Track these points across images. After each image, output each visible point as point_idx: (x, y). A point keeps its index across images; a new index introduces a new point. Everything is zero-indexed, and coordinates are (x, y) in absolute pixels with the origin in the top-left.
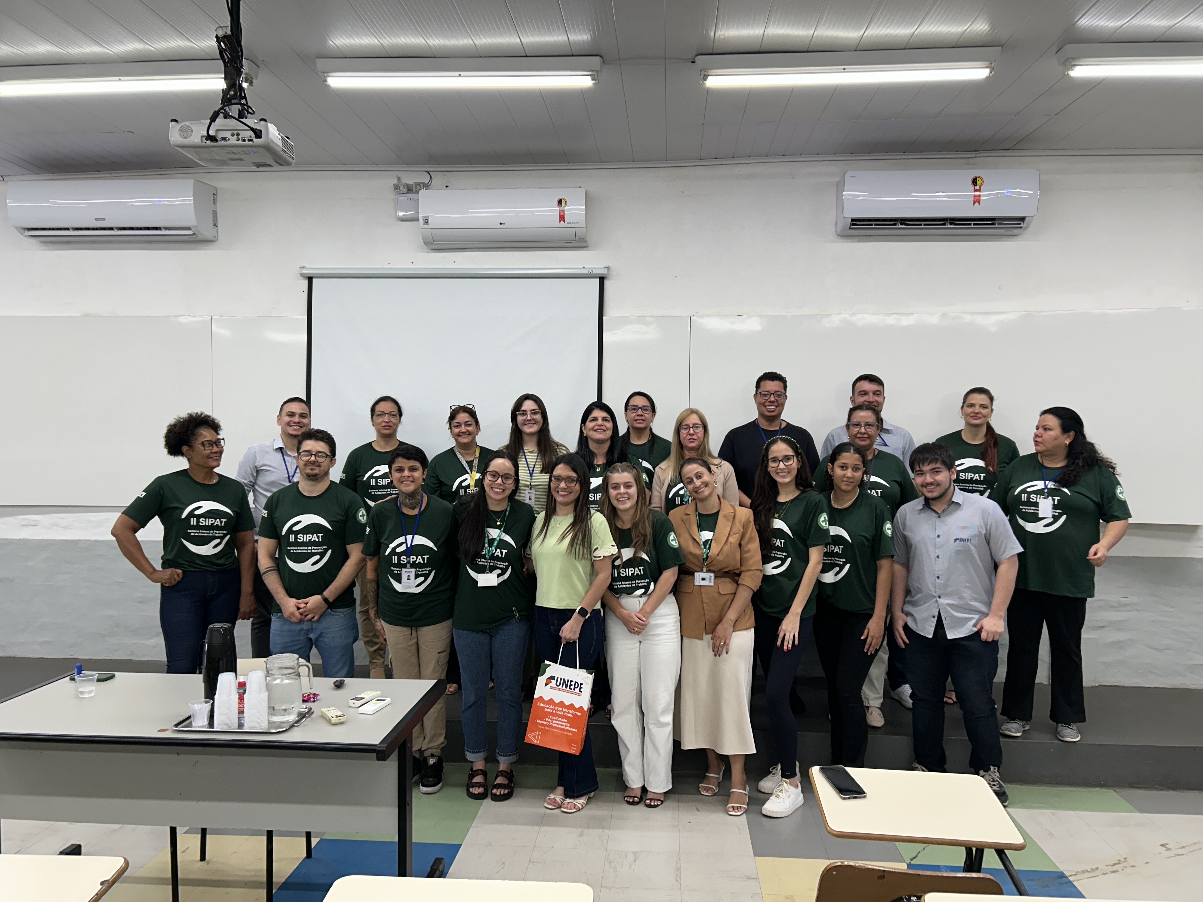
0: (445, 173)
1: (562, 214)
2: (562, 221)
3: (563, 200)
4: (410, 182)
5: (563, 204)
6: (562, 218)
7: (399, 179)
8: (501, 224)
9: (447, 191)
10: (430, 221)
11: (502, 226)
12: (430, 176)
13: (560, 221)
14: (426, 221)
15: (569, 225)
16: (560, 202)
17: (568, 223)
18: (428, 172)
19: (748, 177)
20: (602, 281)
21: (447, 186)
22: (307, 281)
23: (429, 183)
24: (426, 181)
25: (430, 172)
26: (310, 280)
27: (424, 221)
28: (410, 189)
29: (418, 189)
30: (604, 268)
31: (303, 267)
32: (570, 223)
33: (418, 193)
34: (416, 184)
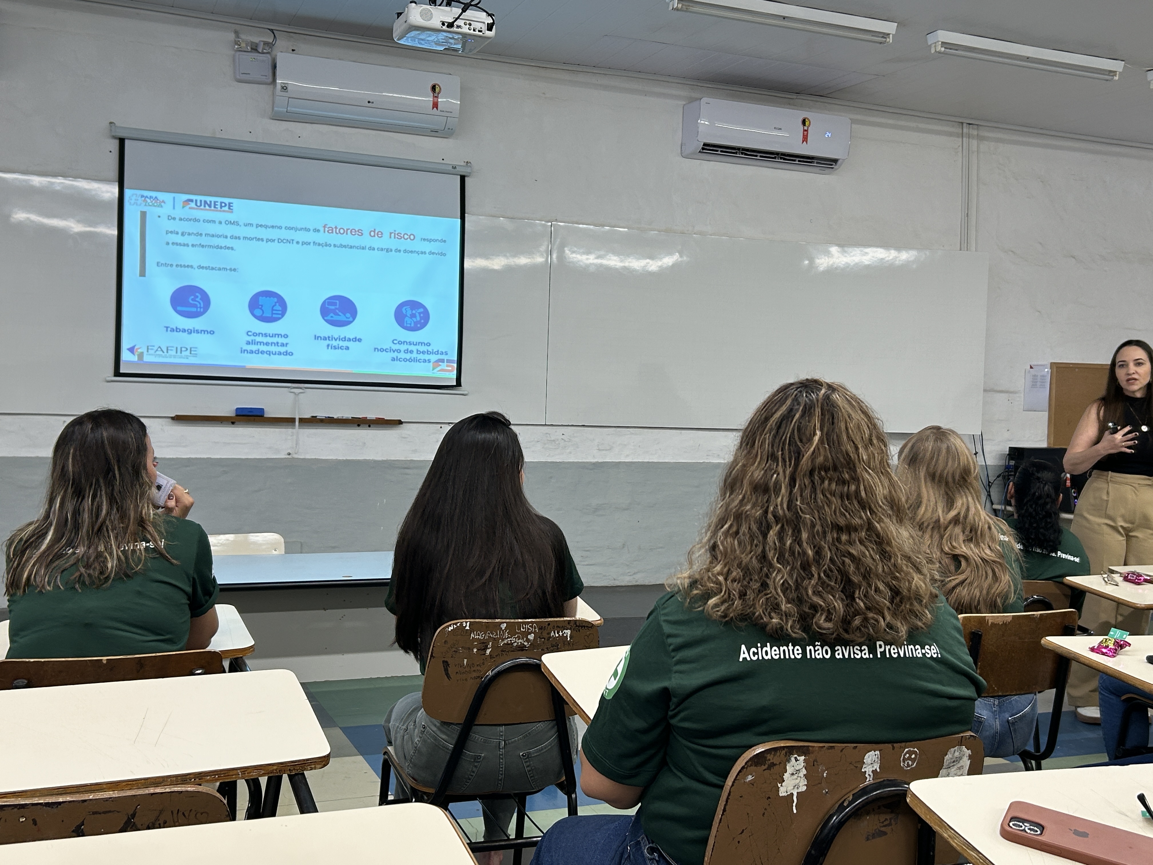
0: (292, 34)
1: (435, 100)
2: (435, 108)
3: (437, 86)
4: (256, 40)
5: (437, 90)
6: (435, 105)
7: (237, 33)
8: (369, 102)
9: (293, 56)
10: (289, 88)
11: (370, 105)
12: (275, 36)
13: (433, 108)
14: (284, 88)
15: (442, 114)
16: (434, 88)
17: (441, 111)
18: (272, 31)
19: (606, 88)
20: (463, 179)
21: (293, 50)
22: (117, 142)
23: (274, 43)
24: (271, 41)
25: (274, 31)
26: (122, 142)
27: (283, 88)
28: (254, 47)
29: (264, 49)
30: (463, 164)
31: (111, 123)
32: (443, 111)
33: (263, 53)
34: (262, 43)
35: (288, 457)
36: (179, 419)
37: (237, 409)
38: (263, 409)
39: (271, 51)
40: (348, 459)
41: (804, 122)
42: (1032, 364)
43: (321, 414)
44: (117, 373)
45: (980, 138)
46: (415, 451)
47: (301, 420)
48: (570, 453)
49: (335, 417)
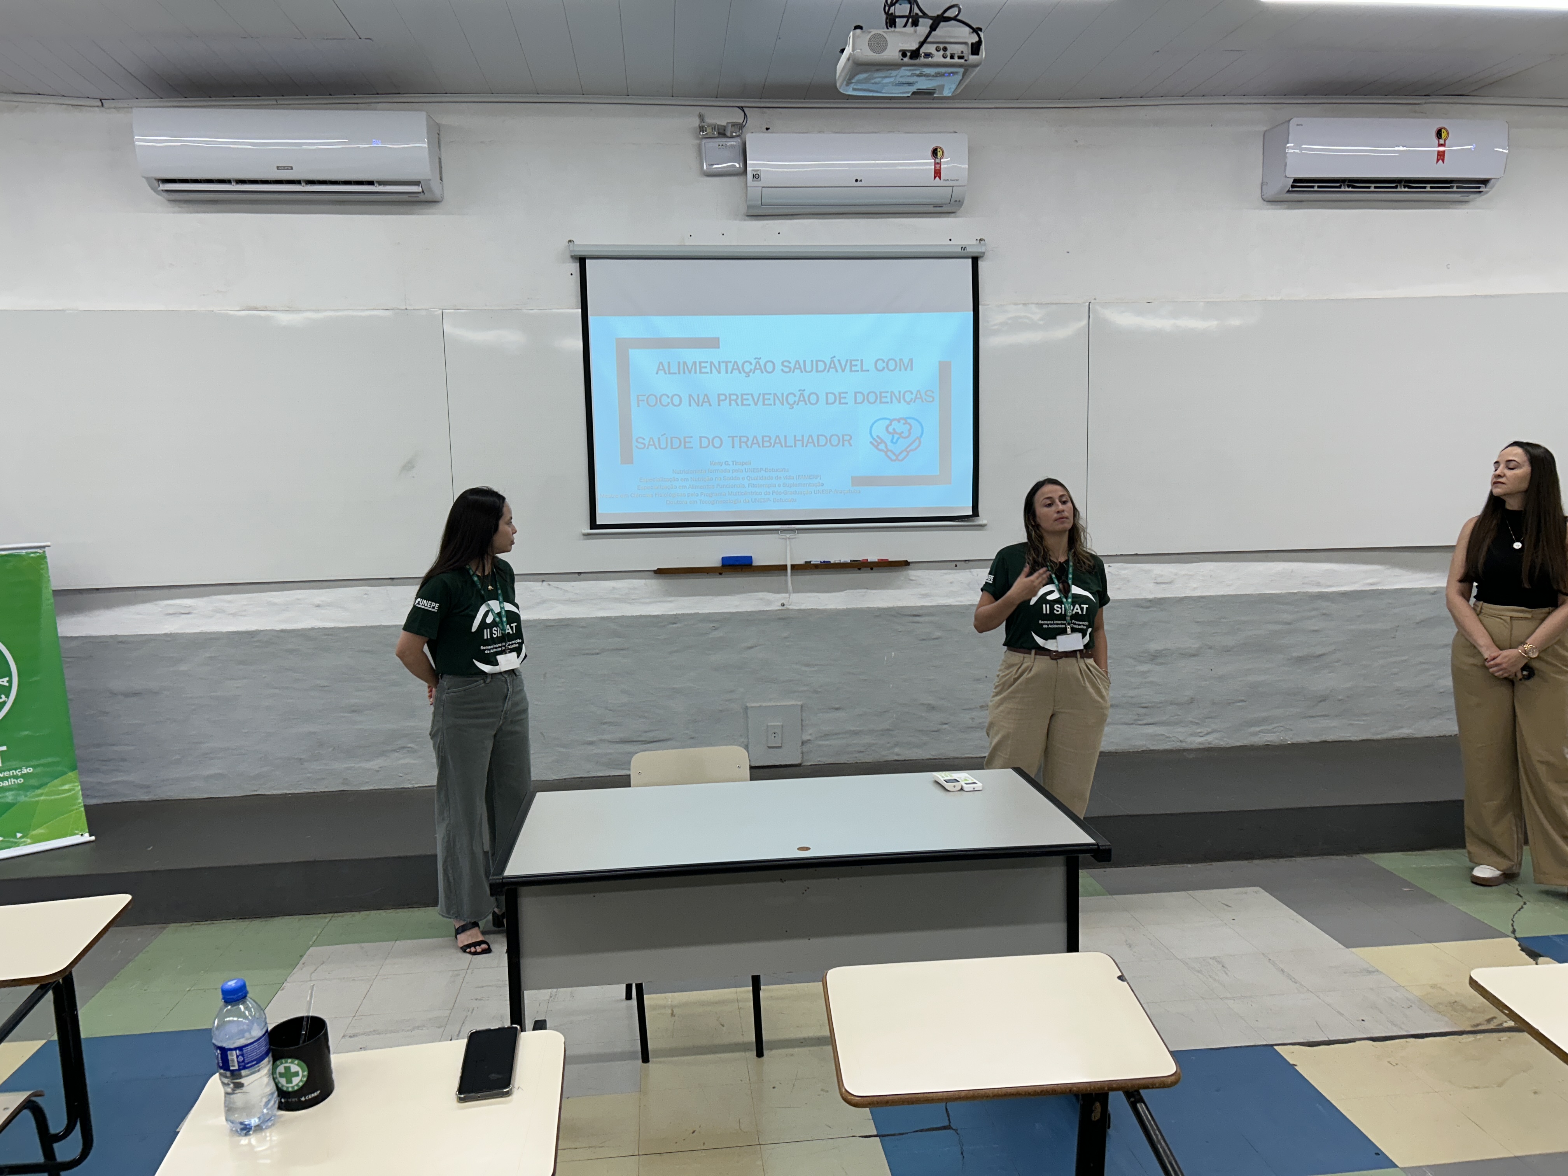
0: (765, 109)
1: (937, 167)
2: (937, 178)
4: (723, 123)
6: (938, 173)
7: (701, 117)
9: (767, 135)
11: (858, 184)
12: (745, 114)
15: (947, 183)
16: (935, 152)
17: (945, 180)
18: (742, 108)
20: (975, 260)
21: (767, 129)
22: (577, 263)
23: (744, 124)
24: (741, 121)
25: (745, 109)
26: (582, 261)
27: (754, 176)
28: (721, 131)
29: (732, 132)
30: (975, 242)
31: (570, 241)
32: (948, 180)
33: (732, 137)
34: (730, 125)
35: (783, 608)
36: (661, 572)
37: (723, 558)
38: (751, 557)
39: (741, 133)
40: (849, 607)
41: (1439, 134)
43: (816, 559)
44: (593, 525)
46: (927, 596)
49: (832, 562)
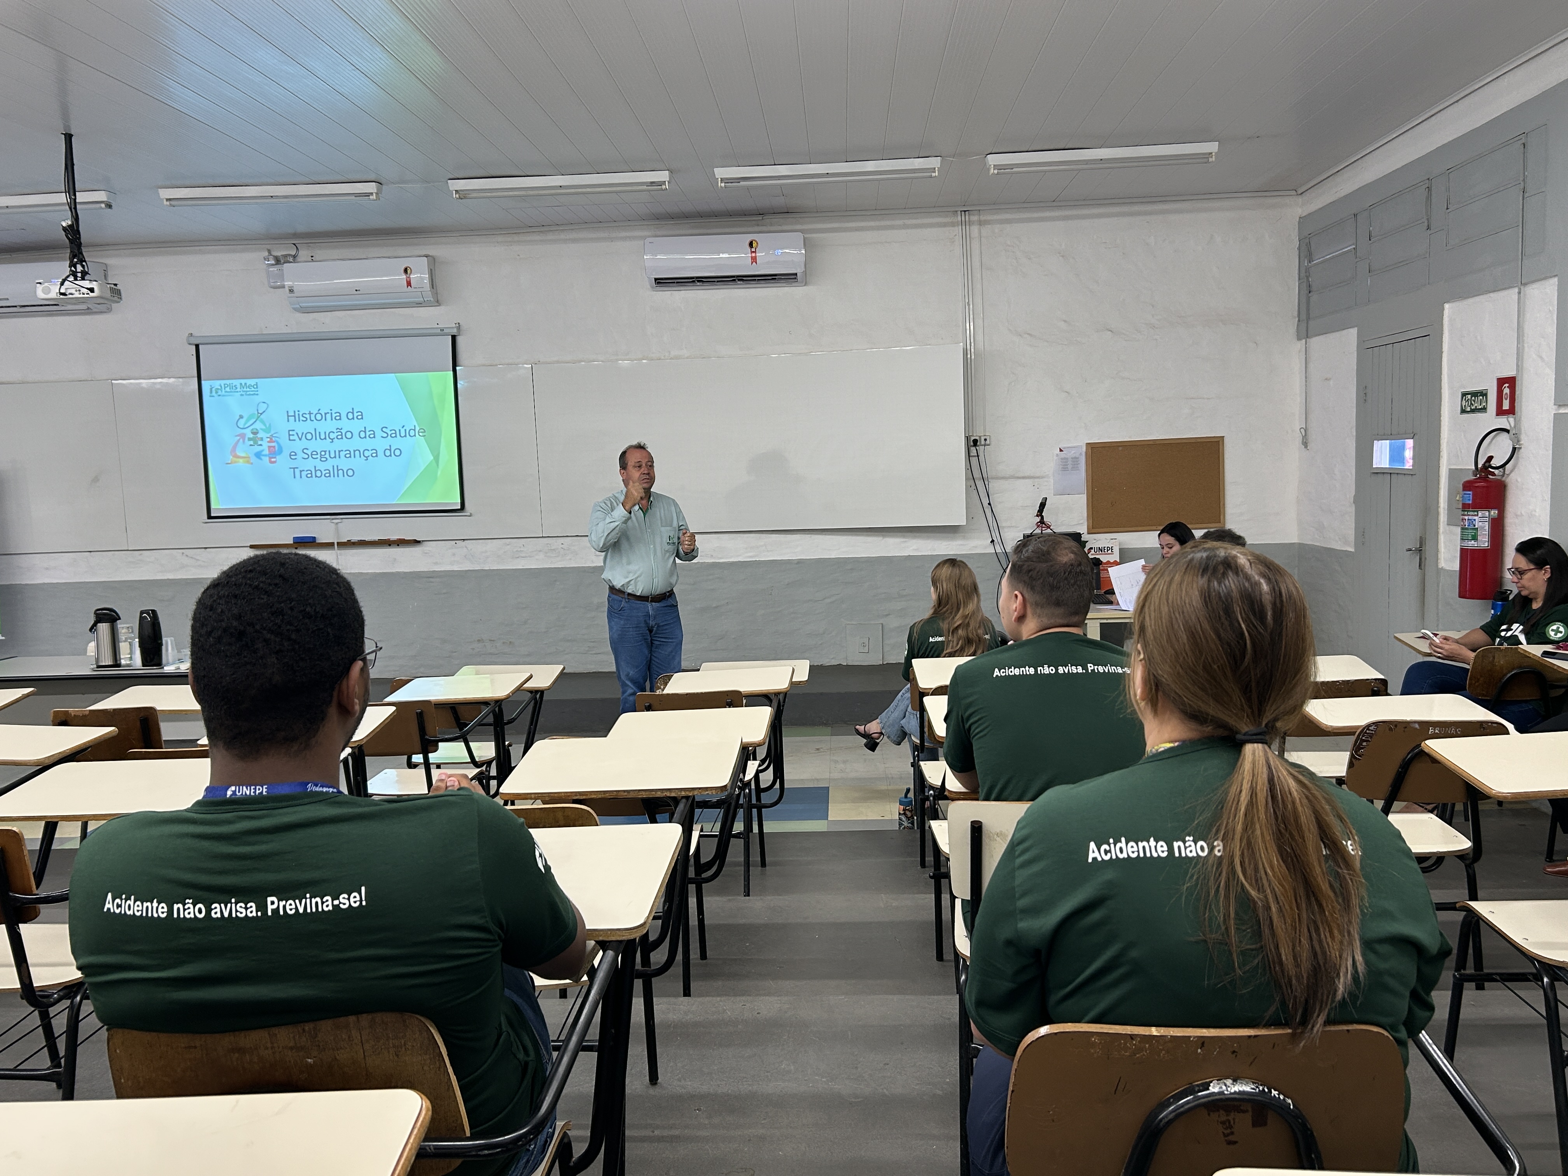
0: (312, 243)
1: (408, 280)
3: (408, 269)
4: (283, 254)
5: (409, 272)
6: (409, 284)
7: (268, 252)
8: (356, 290)
10: (295, 290)
11: (358, 292)
12: (297, 249)
13: (408, 287)
14: (291, 290)
15: (415, 290)
16: (406, 270)
18: (294, 244)
19: (574, 241)
20: (454, 338)
21: (312, 257)
22: (194, 347)
23: (296, 254)
24: (293, 253)
25: (296, 245)
26: (197, 346)
28: (280, 260)
29: (286, 261)
30: (454, 325)
31: (188, 334)
32: (416, 287)
34: (287, 256)
37: (295, 537)
38: (314, 536)
40: (384, 571)
41: (751, 244)
42: (1061, 446)
43: (355, 538)
44: (210, 517)
45: (981, 223)
46: (436, 563)
47: (338, 543)
48: (570, 559)
49: (366, 540)
